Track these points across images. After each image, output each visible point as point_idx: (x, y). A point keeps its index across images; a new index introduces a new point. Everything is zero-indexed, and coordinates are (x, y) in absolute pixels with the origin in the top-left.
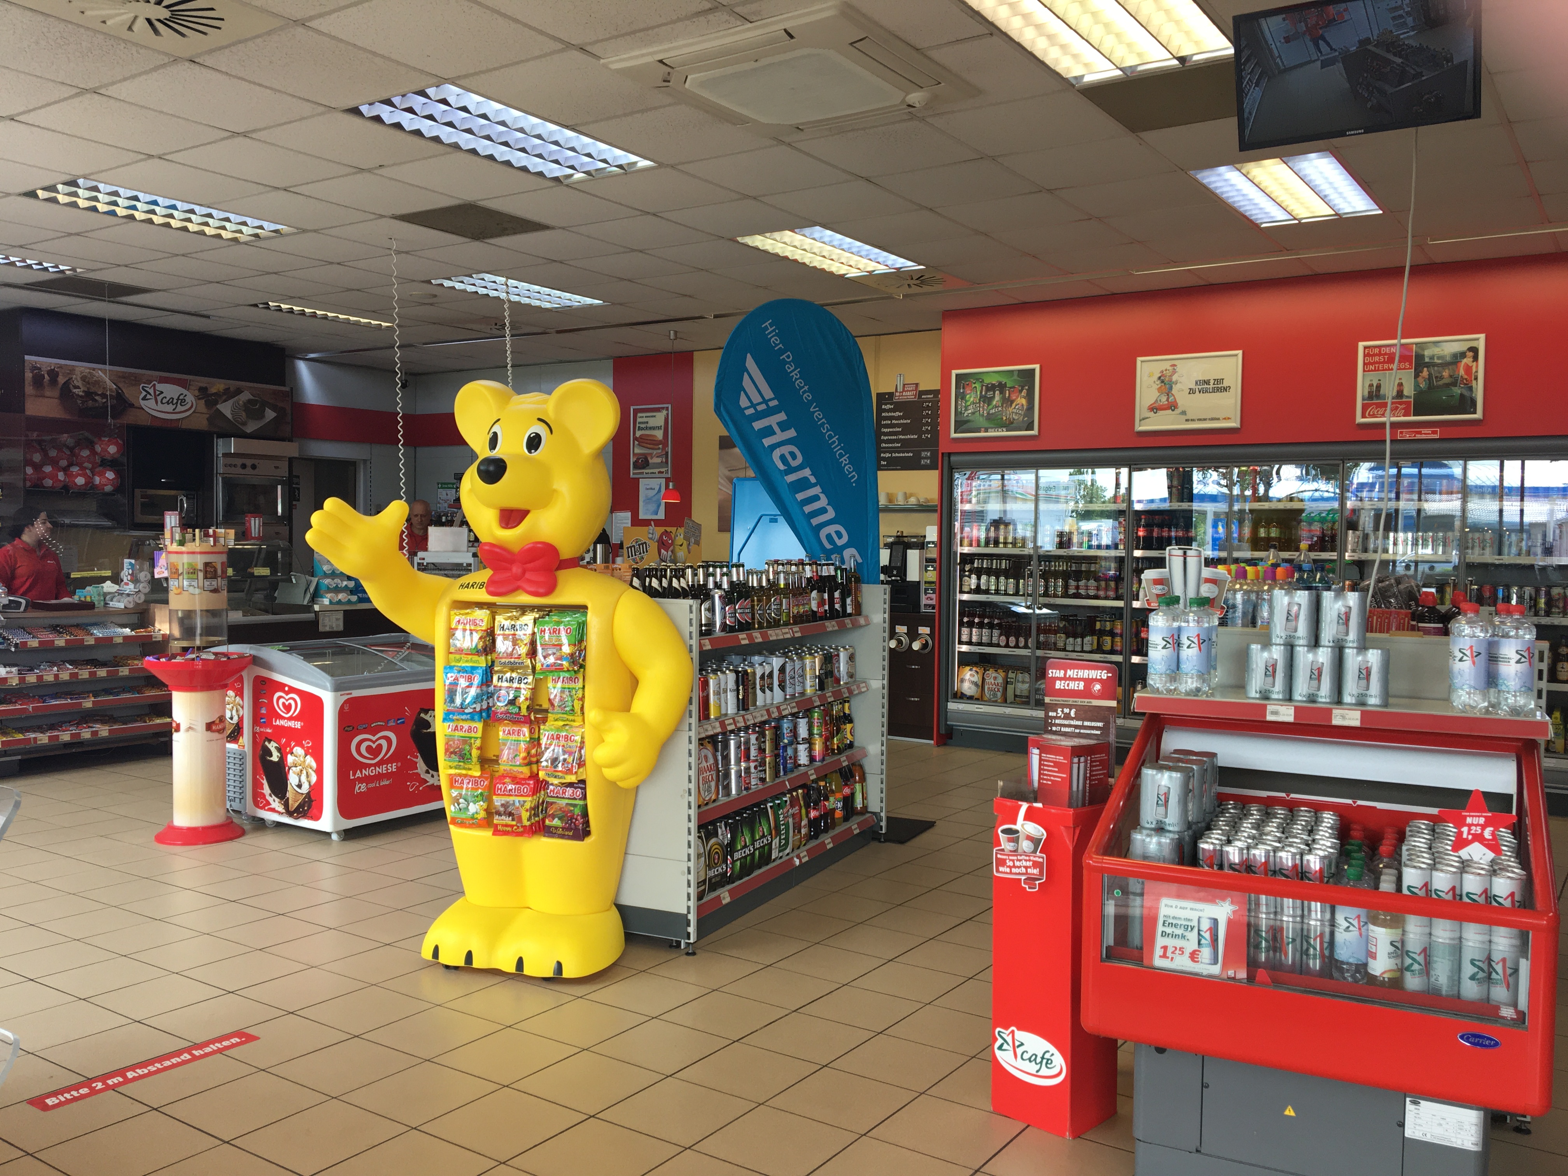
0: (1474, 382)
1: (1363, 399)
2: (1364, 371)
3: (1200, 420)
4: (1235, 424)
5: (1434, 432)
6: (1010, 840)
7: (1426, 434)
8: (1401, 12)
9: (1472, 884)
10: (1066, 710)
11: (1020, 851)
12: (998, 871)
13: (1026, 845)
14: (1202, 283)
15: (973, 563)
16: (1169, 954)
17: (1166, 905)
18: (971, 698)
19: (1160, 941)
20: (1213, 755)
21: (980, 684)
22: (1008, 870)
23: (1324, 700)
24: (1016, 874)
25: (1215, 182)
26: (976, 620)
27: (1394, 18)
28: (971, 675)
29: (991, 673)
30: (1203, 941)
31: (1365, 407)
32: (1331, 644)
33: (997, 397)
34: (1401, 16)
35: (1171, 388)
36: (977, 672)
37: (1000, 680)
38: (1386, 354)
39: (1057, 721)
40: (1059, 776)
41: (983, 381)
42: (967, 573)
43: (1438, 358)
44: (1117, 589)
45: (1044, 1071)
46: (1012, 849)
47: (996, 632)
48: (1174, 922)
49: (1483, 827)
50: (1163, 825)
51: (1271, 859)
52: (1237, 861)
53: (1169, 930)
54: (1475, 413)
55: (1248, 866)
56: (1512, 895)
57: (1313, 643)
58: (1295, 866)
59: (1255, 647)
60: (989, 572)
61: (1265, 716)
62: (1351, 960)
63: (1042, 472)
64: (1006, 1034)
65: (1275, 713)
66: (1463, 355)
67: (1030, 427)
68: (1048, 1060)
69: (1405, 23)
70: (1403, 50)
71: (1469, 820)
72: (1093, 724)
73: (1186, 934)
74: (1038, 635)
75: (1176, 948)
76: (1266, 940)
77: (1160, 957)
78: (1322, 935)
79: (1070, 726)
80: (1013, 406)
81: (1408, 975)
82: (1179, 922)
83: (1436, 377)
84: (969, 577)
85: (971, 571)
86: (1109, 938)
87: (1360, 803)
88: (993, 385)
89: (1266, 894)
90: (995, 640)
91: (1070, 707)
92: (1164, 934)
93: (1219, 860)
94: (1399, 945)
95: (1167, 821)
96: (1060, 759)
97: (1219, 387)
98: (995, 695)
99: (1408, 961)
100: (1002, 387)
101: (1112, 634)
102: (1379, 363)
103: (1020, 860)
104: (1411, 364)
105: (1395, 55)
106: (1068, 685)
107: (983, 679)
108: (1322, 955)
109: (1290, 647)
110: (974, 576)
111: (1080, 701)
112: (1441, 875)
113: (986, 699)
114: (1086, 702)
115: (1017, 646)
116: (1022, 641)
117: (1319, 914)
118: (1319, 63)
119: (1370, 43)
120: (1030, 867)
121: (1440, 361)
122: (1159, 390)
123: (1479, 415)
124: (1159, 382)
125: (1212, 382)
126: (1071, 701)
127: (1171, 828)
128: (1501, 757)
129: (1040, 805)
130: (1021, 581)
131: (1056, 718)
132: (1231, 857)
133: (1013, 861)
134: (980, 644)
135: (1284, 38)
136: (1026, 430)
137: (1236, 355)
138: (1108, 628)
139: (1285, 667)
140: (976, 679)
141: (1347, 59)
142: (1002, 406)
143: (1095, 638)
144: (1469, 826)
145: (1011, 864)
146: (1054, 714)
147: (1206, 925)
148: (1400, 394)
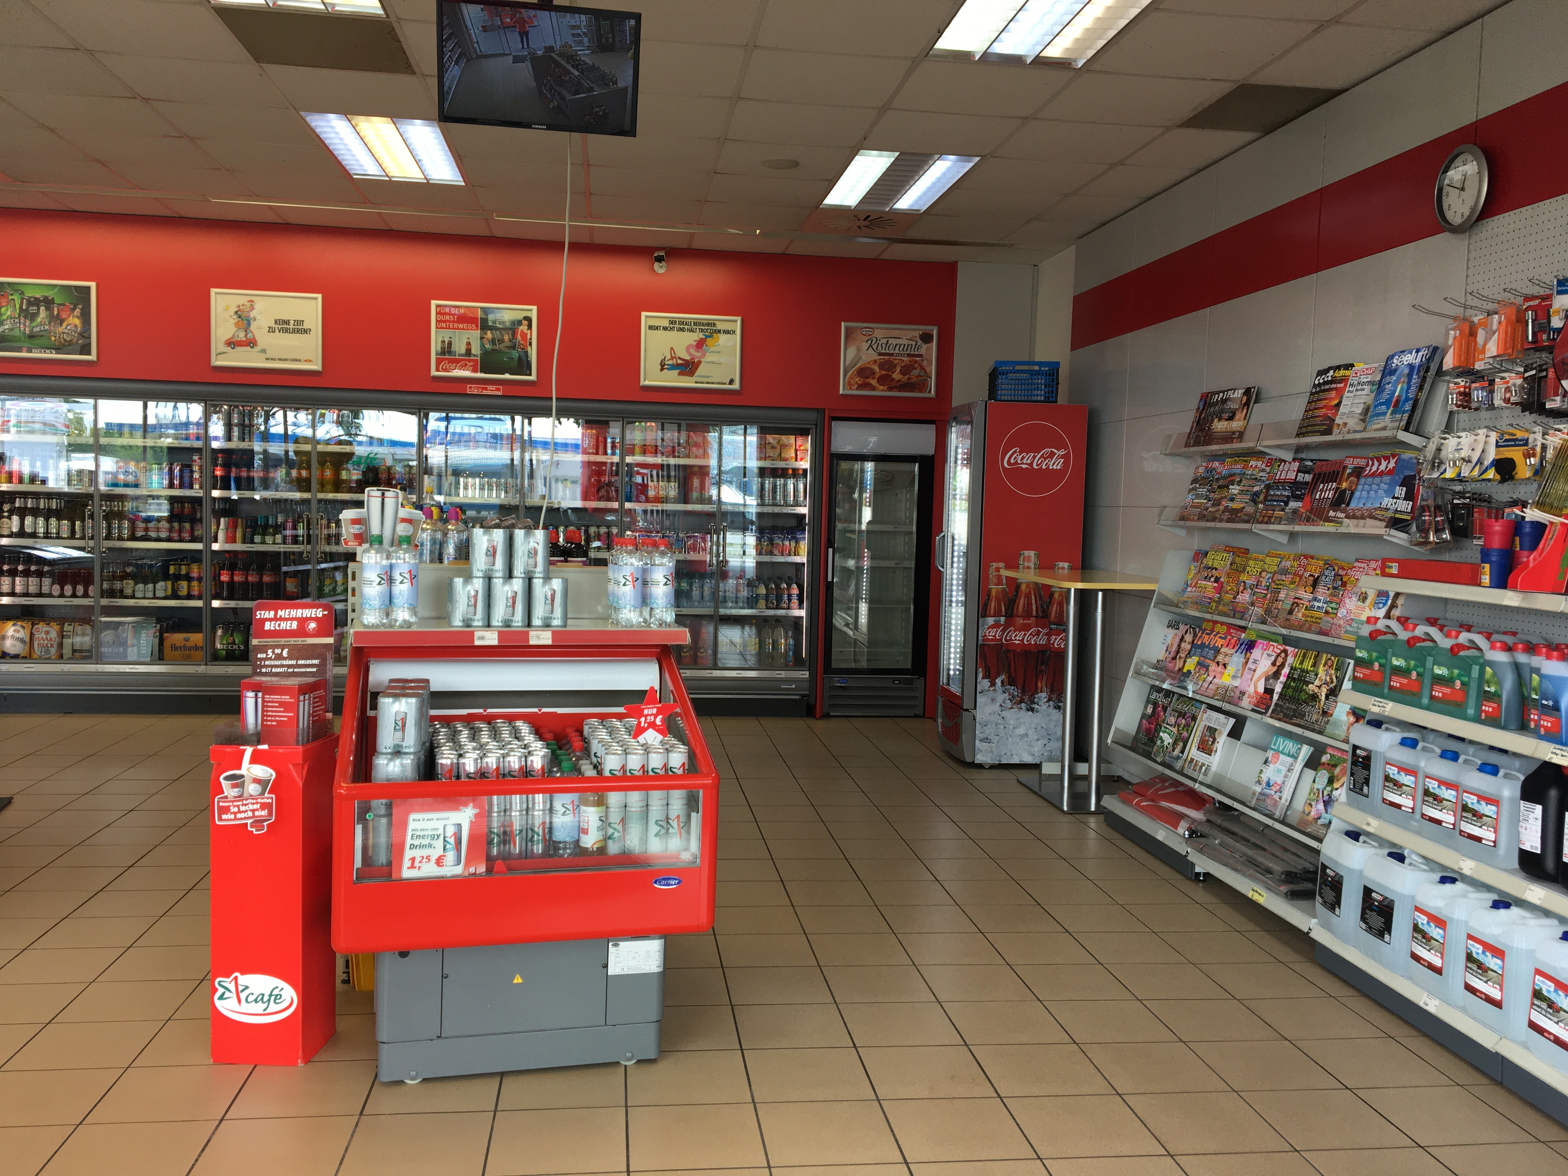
0: (529, 348)
1: (437, 354)
2: (437, 328)
3: (280, 359)
4: (317, 366)
5: (498, 390)
6: (234, 786)
7: (491, 390)
8: (579, 31)
9: (656, 762)
10: (278, 651)
11: (246, 795)
12: (220, 819)
13: (253, 789)
14: (279, 221)
15: (14, 502)
16: (417, 864)
17: (414, 820)
18: (16, 656)
19: (408, 854)
20: (427, 681)
21: (27, 639)
22: (232, 816)
23: (516, 624)
24: (241, 819)
25: (321, 127)
26: (20, 568)
27: (573, 35)
28: (15, 631)
29: (42, 627)
30: (448, 846)
31: (439, 361)
32: (523, 575)
33: (43, 313)
34: (579, 35)
35: (249, 324)
36: (24, 627)
37: (53, 634)
38: (454, 315)
39: (267, 663)
40: (284, 716)
41: (22, 293)
42: (6, 514)
43: (500, 323)
44: (192, 530)
45: (273, 1007)
46: (236, 794)
47: (47, 581)
48: (422, 833)
49: (656, 716)
50: (400, 749)
51: (501, 764)
52: (472, 771)
53: (416, 842)
54: (530, 375)
55: (482, 774)
56: (683, 764)
57: (508, 576)
58: (521, 768)
59: (458, 581)
60: (35, 512)
61: (473, 641)
62: (567, 839)
63: (103, 403)
64: (228, 983)
65: (482, 638)
66: (520, 323)
67: (86, 351)
68: (277, 995)
69: (582, 41)
70: (580, 64)
71: (646, 712)
72: (309, 662)
73: (432, 842)
74: (102, 581)
75: (423, 857)
76: (498, 835)
77: (409, 868)
78: (544, 823)
79: (282, 666)
80: (64, 325)
81: (610, 842)
82: (426, 833)
83: (499, 340)
84: (9, 518)
85: (11, 512)
86: (358, 863)
87: (544, 710)
88: (37, 299)
89: (497, 794)
90: (45, 589)
91: (283, 647)
92: (412, 847)
93: (456, 772)
94: (604, 819)
95: (404, 744)
96: (286, 698)
97: (299, 329)
98: (48, 651)
99: (610, 831)
100: (48, 302)
101: (188, 578)
102: (450, 322)
103: (246, 805)
104: (477, 326)
105: (573, 66)
106: (279, 625)
107: (32, 635)
108: (544, 839)
109: (489, 579)
110: (15, 518)
111: (292, 641)
112: (634, 757)
113: (35, 656)
114: (300, 641)
115: (74, 595)
116: (80, 589)
117: (541, 805)
118: (511, 58)
119: (553, 52)
120: (257, 810)
121: (501, 326)
122: (236, 324)
123: (533, 377)
124: (235, 317)
125: (292, 323)
126: (282, 641)
127: (407, 750)
128: (646, 661)
129: (265, 747)
130: (78, 523)
131: (266, 659)
132: (467, 768)
133: (238, 806)
134: (26, 595)
135: (482, 27)
136: (80, 354)
137: (316, 299)
138: (183, 572)
139: (484, 597)
140: (22, 634)
141: (535, 61)
142: (50, 323)
143: (169, 583)
144: (646, 716)
145: (236, 809)
146: (264, 656)
147: (451, 831)
148: (468, 352)
